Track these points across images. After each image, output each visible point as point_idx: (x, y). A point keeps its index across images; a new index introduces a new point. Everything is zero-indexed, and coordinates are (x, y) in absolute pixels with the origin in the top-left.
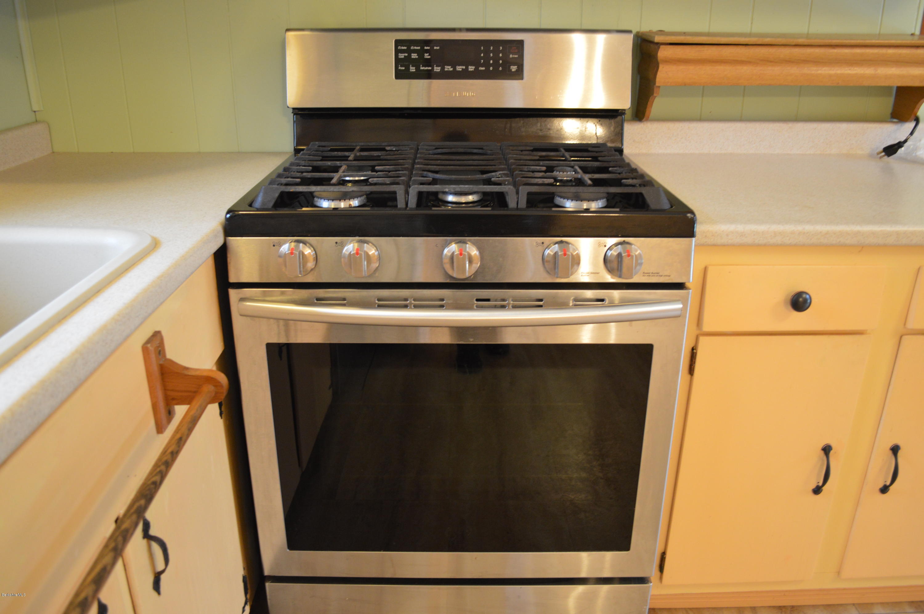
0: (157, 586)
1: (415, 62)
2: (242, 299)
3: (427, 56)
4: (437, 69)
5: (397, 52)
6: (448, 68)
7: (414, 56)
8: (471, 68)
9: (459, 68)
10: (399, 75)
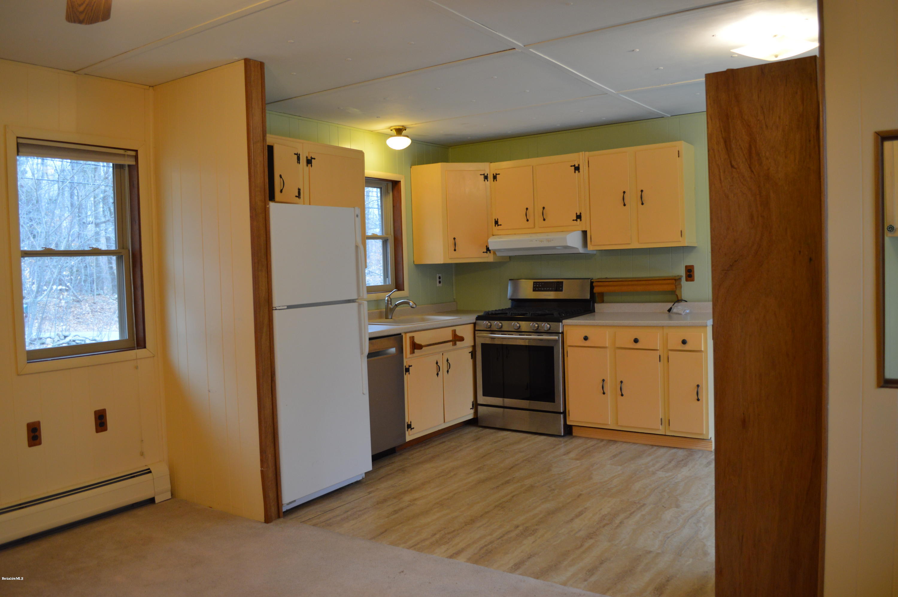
0: (448, 371)
2: (477, 333)
3: (541, 286)
4: (543, 289)
5: (534, 285)
7: (538, 286)
8: (551, 289)
9: (548, 289)
10: (534, 290)
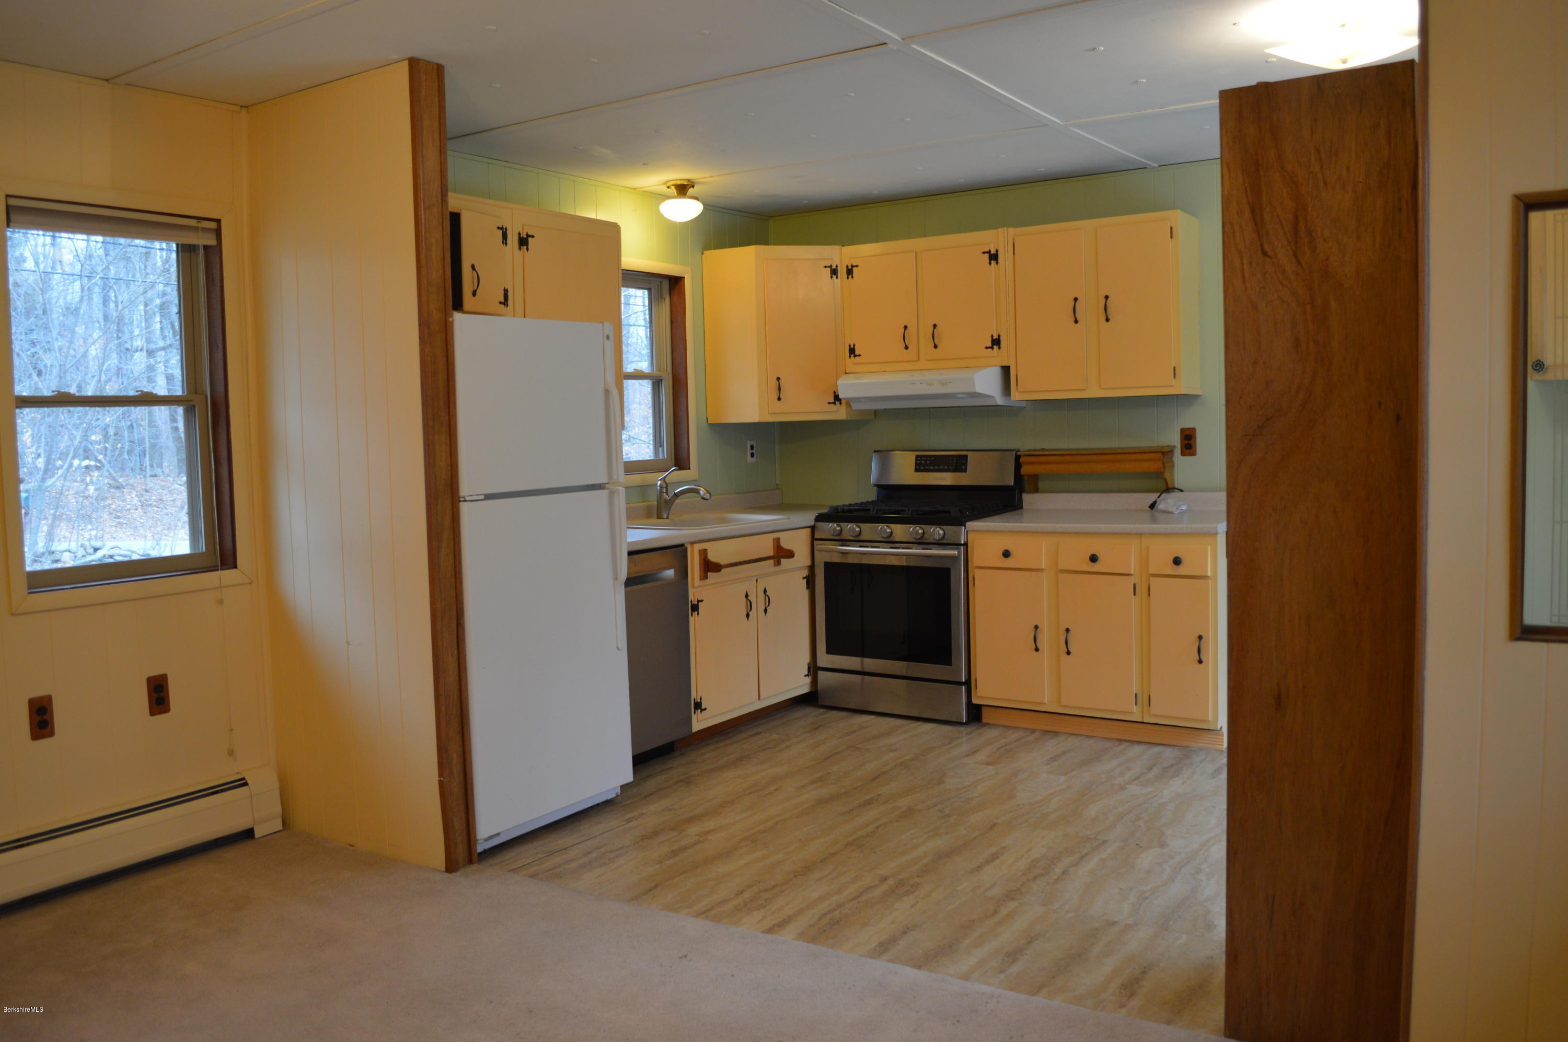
0: (766, 611)
1: (923, 465)
2: (817, 545)
3: (928, 462)
4: (932, 468)
5: (916, 460)
6: (937, 467)
7: (923, 462)
8: (946, 467)
9: (941, 467)
10: (916, 470)
